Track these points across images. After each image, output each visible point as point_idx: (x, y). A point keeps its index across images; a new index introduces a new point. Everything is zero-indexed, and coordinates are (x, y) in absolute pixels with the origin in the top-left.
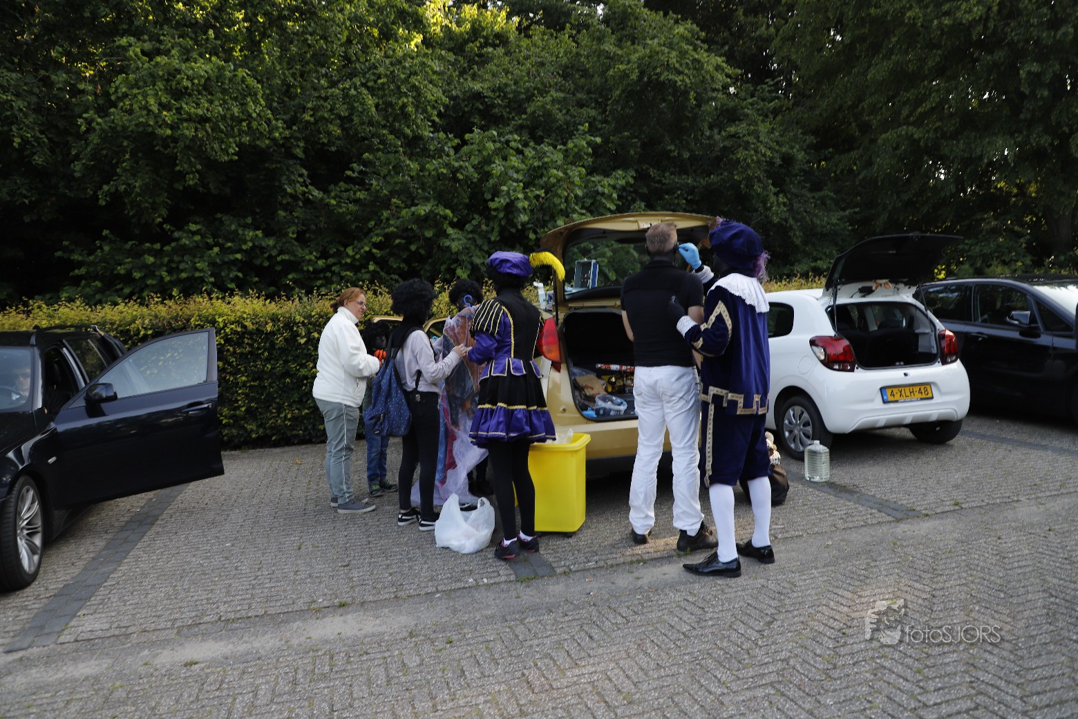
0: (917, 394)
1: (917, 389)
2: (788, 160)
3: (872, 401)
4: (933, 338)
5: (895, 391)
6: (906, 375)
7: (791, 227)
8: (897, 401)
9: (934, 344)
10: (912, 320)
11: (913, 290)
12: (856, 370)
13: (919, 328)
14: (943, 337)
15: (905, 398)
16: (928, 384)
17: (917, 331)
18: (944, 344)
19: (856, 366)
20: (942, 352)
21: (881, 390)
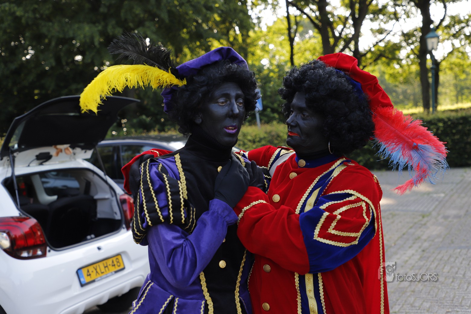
1: (110, 262)
3: (69, 288)
4: (115, 204)
5: (91, 268)
6: (99, 249)
8: (93, 281)
9: (116, 209)
10: (88, 185)
11: (89, 154)
12: (48, 254)
13: (97, 193)
14: (123, 201)
15: (101, 275)
16: (119, 254)
17: (96, 197)
18: (126, 207)
19: (48, 249)
20: (126, 217)
21: (77, 272)
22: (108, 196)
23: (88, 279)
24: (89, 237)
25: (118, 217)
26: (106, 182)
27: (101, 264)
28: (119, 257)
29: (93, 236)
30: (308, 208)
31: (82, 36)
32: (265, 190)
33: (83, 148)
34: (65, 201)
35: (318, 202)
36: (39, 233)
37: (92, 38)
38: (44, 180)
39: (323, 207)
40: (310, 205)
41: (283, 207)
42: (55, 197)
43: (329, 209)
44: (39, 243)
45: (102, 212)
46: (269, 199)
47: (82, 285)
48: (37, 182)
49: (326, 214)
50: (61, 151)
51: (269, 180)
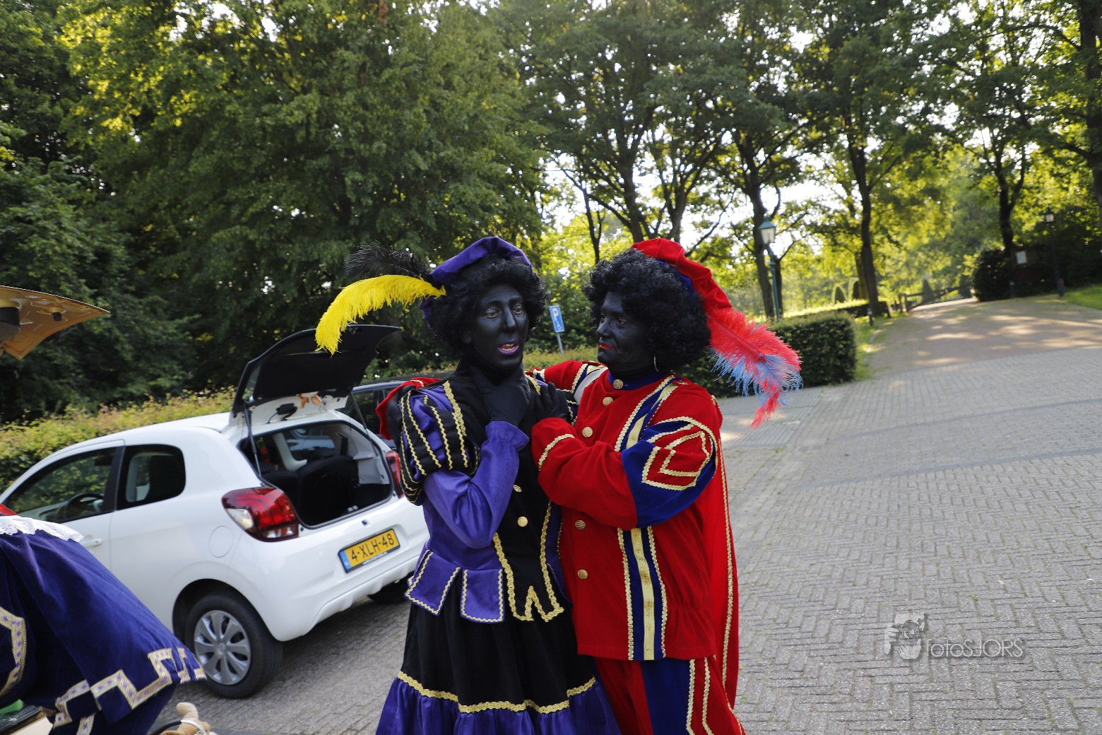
0: (381, 546)
1: (379, 539)
2: (103, 256)
3: (331, 574)
4: (380, 464)
5: (356, 549)
6: (365, 523)
7: (117, 340)
8: (361, 565)
9: (383, 471)
10: (344, 443)
11: (343, 402)
12: (301, 533)
13: (357, 452)
14: (391, 460)
15: (370, 556)
16: (390, 529)
17: (355, 458)
18: (395, 468)
19: (300, 526)
20: (396, 480)
21: (339, 554)
22: (371, 455)
23: (353, 563)
24: (350, 509)
25: (386, 481)
26: (367, 437)
27: (368, 543)
28: (391, 532)
29: (355, 507)
30: (631, 443)
31: (329, 257)
32: (570, 421)
33: (334, 395)
34: (317, 464)
35: (644, 435)
36: (288, 508)
37: (342, 258)
38: (291, 441)
39: (652, 440)
40: (633, 439)
41: (598, 443)
42: (304, 462)
43: (660, 443)
44: (288, 520)
45: (366, 475)
46: (578, 433)
47: (347, 571)
48: (281, 442)
49: (657, 449)
50: (308, 401)
51: (575, 407)
